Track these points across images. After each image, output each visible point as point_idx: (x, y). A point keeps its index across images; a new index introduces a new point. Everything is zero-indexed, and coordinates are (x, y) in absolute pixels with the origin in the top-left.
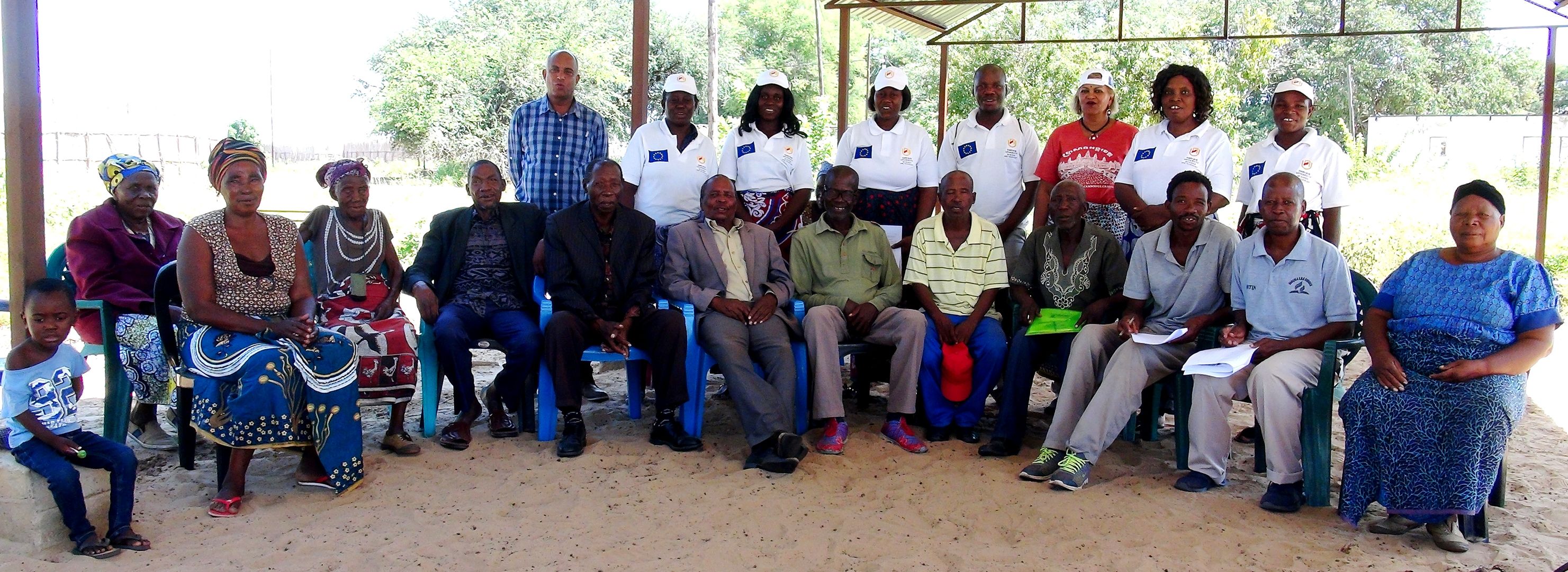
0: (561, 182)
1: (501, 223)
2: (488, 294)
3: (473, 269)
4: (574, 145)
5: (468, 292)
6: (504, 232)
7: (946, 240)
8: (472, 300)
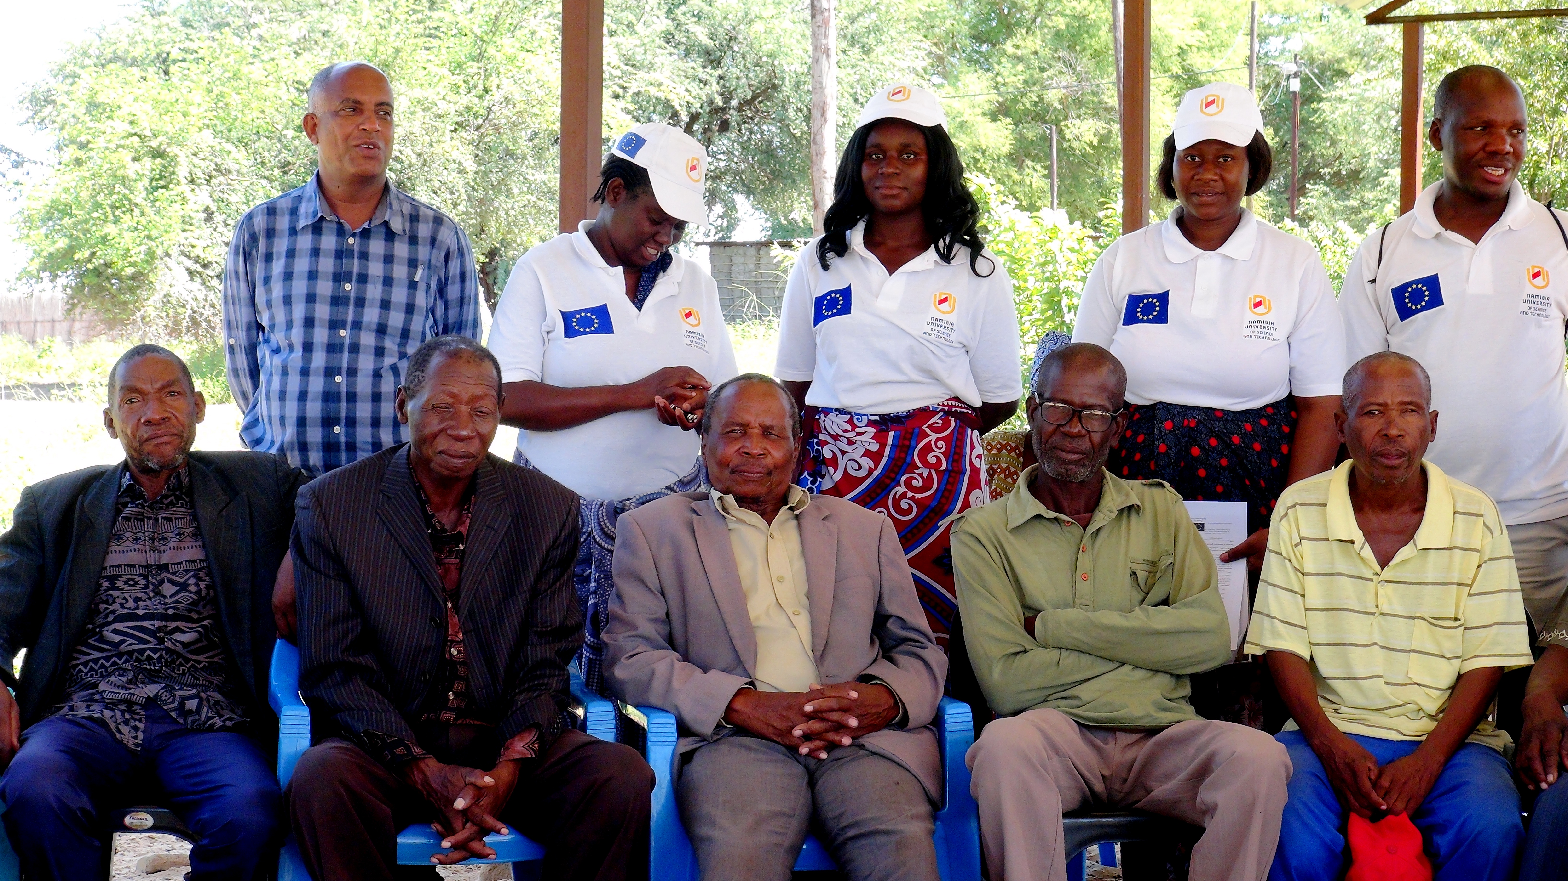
0: (352, 397)
1: (192, 505)
2: (151, 690)
3: (119, 626)
4: (385, 305)
5: (102, 687)
6: (198, 528)
7: (1358, 535)
8: (111, 705)
